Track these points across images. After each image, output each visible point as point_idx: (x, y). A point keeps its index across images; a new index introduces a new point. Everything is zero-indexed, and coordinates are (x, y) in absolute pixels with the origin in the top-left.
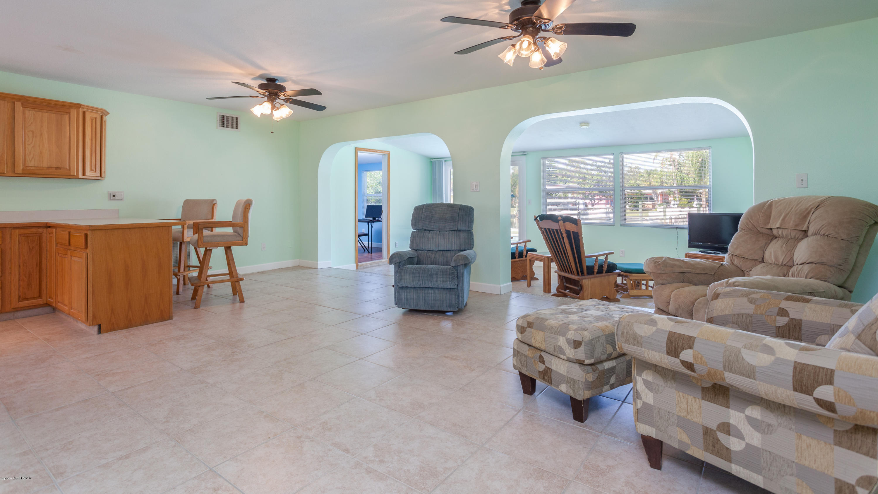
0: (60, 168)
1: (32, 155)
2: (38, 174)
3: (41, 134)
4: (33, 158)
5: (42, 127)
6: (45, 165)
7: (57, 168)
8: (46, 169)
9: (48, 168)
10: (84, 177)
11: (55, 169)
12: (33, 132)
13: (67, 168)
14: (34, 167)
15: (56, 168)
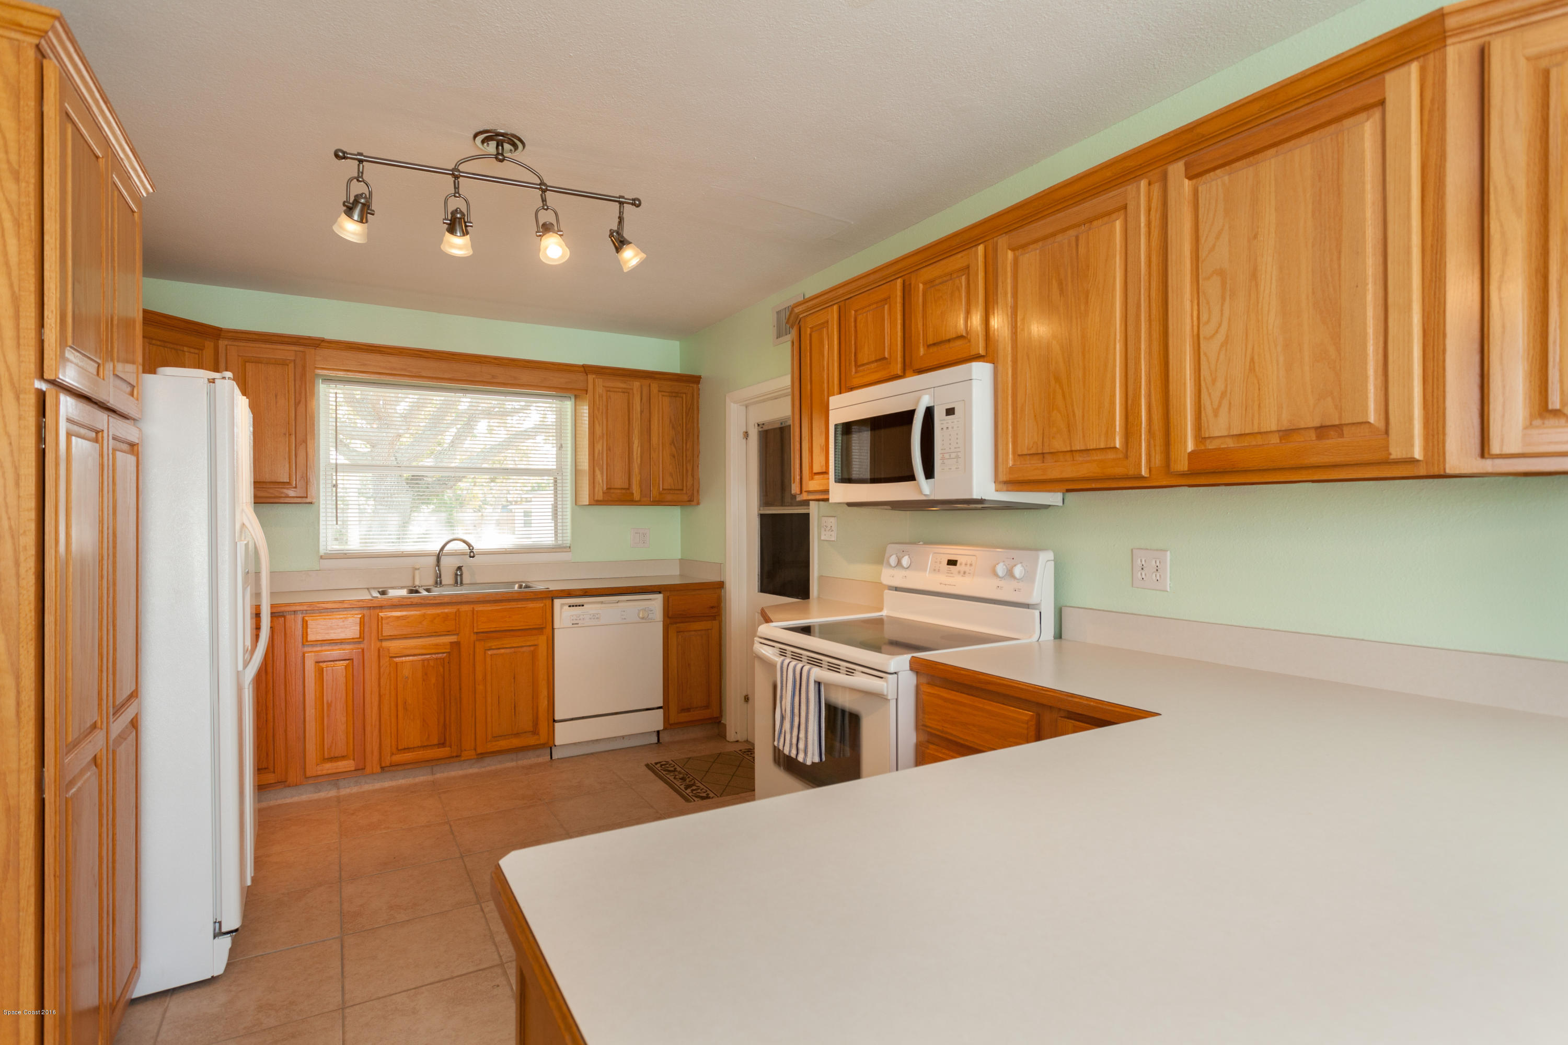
0: (1338, 428)
1: (1220, 385)
2: (1246, 471)
3: (1254, 275)
4: (1223, 394)
5: (1255, 237)
6: (1271, 424)
7: (1322, 431)
8: (1275, 439)
9: (1286, 434)
10: (1488, 466)
11: (1313, 435)
12: (1221, 273)
13: (1372, 419)
14: (1228, 436)
15: (1316, 428)
